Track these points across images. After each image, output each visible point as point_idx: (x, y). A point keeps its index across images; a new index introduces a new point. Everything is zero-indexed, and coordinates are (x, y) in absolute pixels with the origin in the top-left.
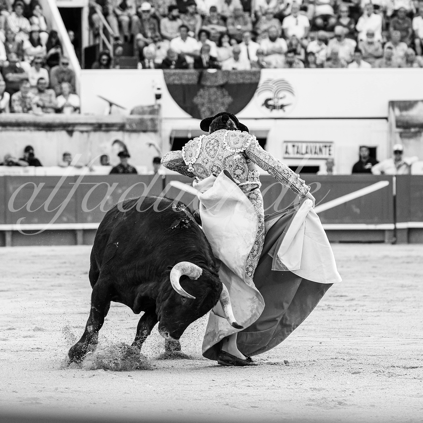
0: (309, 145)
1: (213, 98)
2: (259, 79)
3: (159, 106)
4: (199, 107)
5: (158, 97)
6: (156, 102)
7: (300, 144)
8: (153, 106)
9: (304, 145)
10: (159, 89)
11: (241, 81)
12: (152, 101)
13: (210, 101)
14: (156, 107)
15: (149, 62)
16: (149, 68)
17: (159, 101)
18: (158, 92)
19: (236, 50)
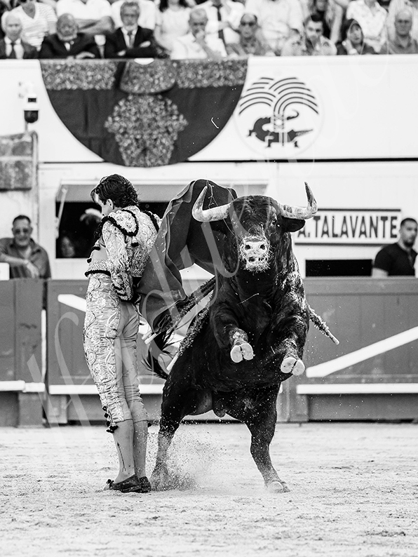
0: (348, 214)
1: (146, 119)
2: (244, 77)
3: (34, 135)
4: (118, 137)
5: (31, 117)
6: (26, 128)
7: (330, 215)
8: (21, 136)
9: (339, 216)
10: (32, 100)
11: (205, 83)
12: (19, 126)
13: (140, 126)
14: (27, 139)
15: (13, 44)
16: (13, 56)
17: (31, 127)
18: (32, 107)
19: (197, 18)
